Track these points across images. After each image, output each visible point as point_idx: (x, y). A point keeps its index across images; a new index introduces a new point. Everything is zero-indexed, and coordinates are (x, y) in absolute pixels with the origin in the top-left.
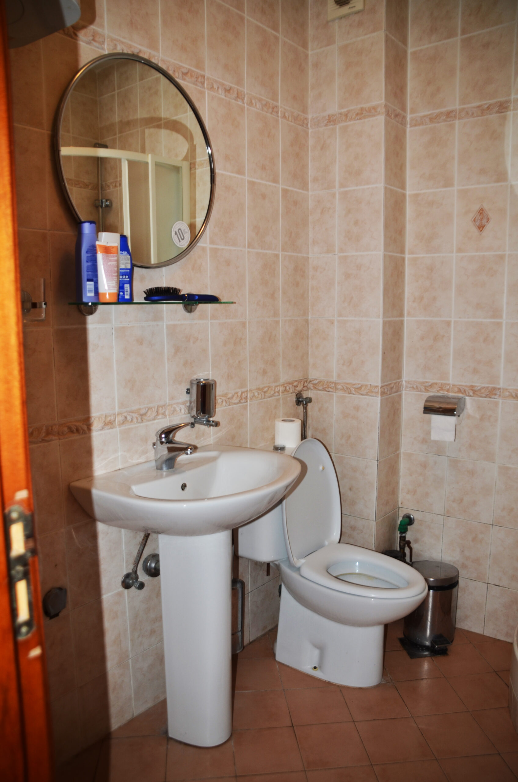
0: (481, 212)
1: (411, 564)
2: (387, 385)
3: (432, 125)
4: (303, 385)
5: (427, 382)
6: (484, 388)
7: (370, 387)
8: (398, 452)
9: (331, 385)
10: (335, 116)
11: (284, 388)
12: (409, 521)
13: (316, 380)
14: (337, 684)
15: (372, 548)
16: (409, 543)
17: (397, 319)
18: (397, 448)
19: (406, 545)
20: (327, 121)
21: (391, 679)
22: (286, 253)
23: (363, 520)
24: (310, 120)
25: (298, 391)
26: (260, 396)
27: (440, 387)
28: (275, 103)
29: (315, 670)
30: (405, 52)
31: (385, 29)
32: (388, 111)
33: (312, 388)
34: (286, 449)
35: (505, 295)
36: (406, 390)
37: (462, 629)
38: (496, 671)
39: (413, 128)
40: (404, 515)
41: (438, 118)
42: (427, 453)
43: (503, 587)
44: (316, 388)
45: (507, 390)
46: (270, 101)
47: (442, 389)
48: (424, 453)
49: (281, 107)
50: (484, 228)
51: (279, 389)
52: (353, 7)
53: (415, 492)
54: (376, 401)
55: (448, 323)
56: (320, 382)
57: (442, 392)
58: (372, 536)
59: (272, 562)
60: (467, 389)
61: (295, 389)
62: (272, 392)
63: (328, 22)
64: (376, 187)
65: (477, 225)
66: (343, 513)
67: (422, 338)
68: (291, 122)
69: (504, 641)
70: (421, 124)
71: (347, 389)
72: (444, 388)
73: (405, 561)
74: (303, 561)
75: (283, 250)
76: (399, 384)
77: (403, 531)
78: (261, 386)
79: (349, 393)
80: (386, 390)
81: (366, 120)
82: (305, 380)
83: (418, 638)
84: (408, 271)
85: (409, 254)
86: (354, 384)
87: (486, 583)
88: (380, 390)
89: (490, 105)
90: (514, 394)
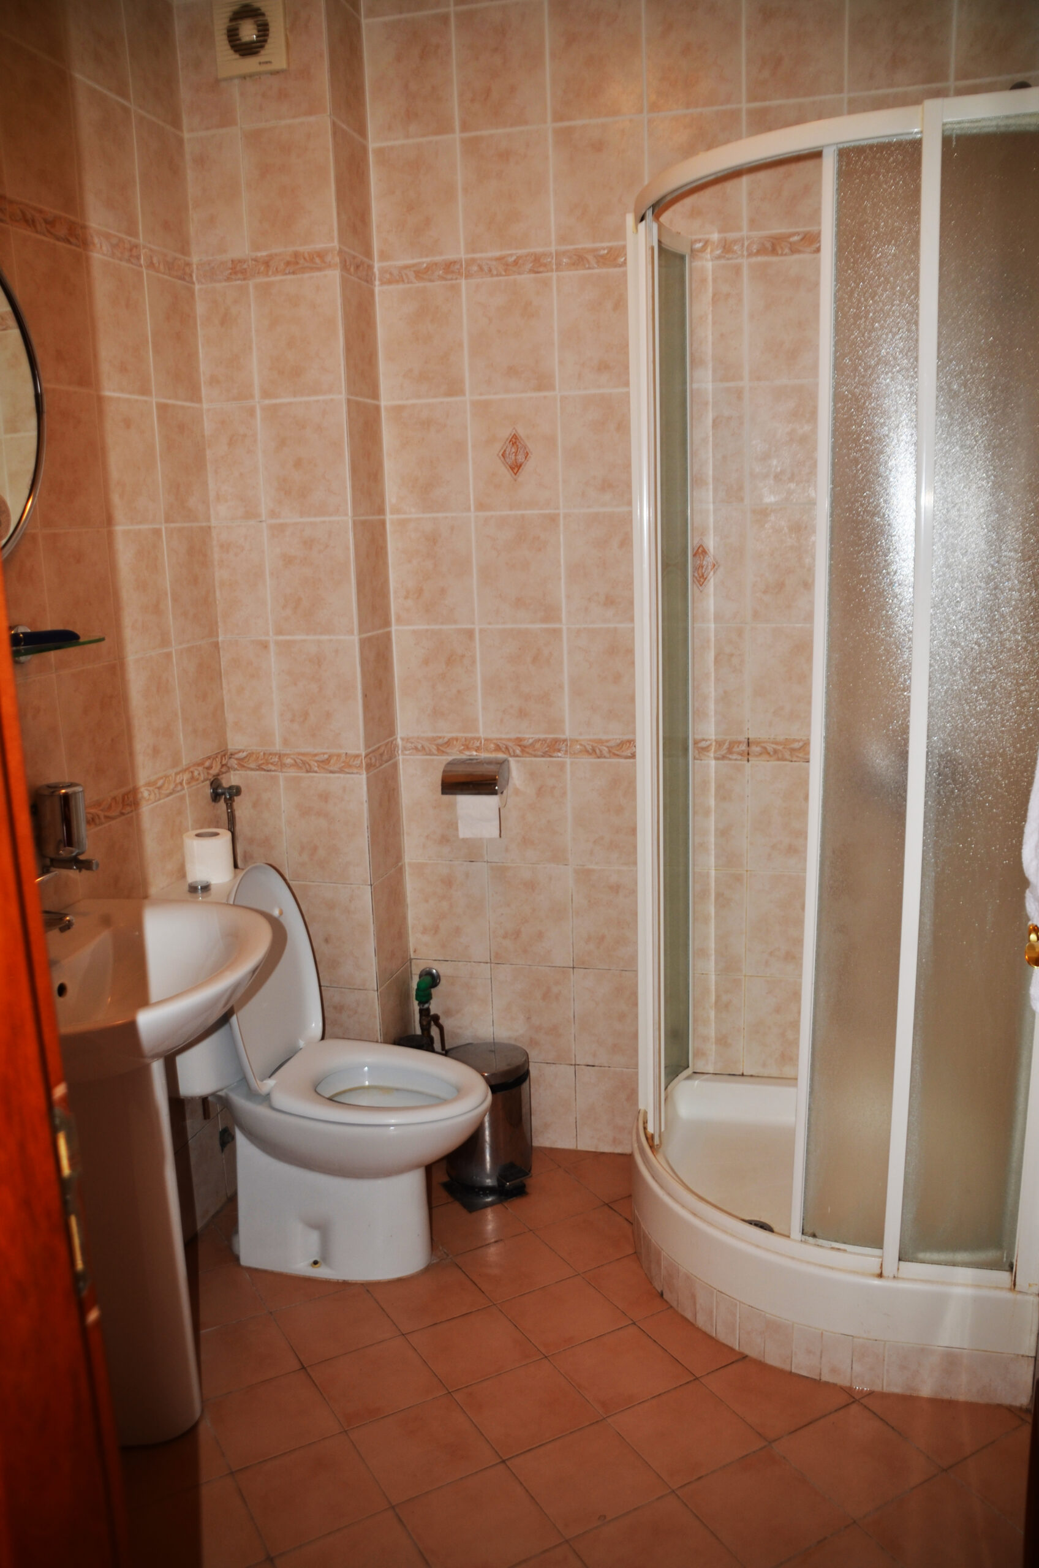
0: (514, 440)
1: (446, 1053)
2: (373, 751)
3: (421, 284)
4: (221, 763)
5: (440, 738)
6: (539, 740)
7: (346, 758)
8: (400, 864)
9: (271, 758)
10: (245, 262)
11: (191, 774)
12: (430, 980)
13: (243, 752)
14: (358, 1282)
15: (377, 1038)
16: (436, 1019)
17: (381, 631)
18: (399, 857)
19: (432, 1023)
20: (230, 271)
21: (445, 1253)
22: (172, 525)
23: (356, 991)
24: (195, 266)
25: (214, 776)
26: (152, 797)
27: (463, 745)
28: (133, 240)
29: (317, 1266)
30: (364, 149)
31: (330, 113)
32: (345, 261)
33: (236, 766)
34: (212, 887)
35: (563, 581)
36: (404, 754)
37: (541, 1147)
38: (606, 1202)
39: (385, 287)
40: (421, 972)
41: (429, 272)
42: (451, 861)
43: (601, 1066)
44: (243, 766)
45: (577, 741)
46: (124, 236)
47: (467, 748)
48: (446, 860)
49: (144, 247)
50: (521, 468)
51: (181, 778)
52: (266, 63)
53: (436, 929)
54: (360, 782)
55: (470, 634)
56: (250, 755)
57: (467, 753)
58: (375, 1017)
59: (214, 1094)
60: (510, 744)
61: (208, 773)
62: (172, 786)
63: (217, 81)
64: (332, 400)
65: (507, 463)
66: (322, 984)
67: (426, 662)
68: (164, 273)
69: (610, 1153)
70: (401, 280)
71: (304, 765)
72: (470, 746)
73: (433, 1050)
74: (271, 1083)
75: (167, 520)
76: (391, 745)
77: (424, 999)
78: (153, 778)
79: (307, 772)
80: (373, 760)
81: (306, 275)
82: (223, 753)
83: (475, 1177)
84: (393, 544)
85: (392, 513)
86: (316, 755)
87: (572, 1065)
88: (365, 762)
89: (519, 258)
90: (589, 748)
